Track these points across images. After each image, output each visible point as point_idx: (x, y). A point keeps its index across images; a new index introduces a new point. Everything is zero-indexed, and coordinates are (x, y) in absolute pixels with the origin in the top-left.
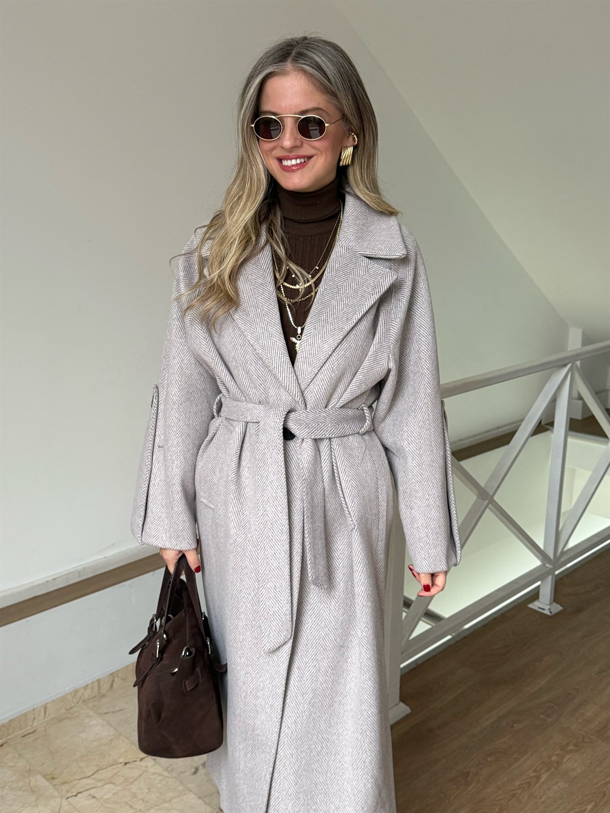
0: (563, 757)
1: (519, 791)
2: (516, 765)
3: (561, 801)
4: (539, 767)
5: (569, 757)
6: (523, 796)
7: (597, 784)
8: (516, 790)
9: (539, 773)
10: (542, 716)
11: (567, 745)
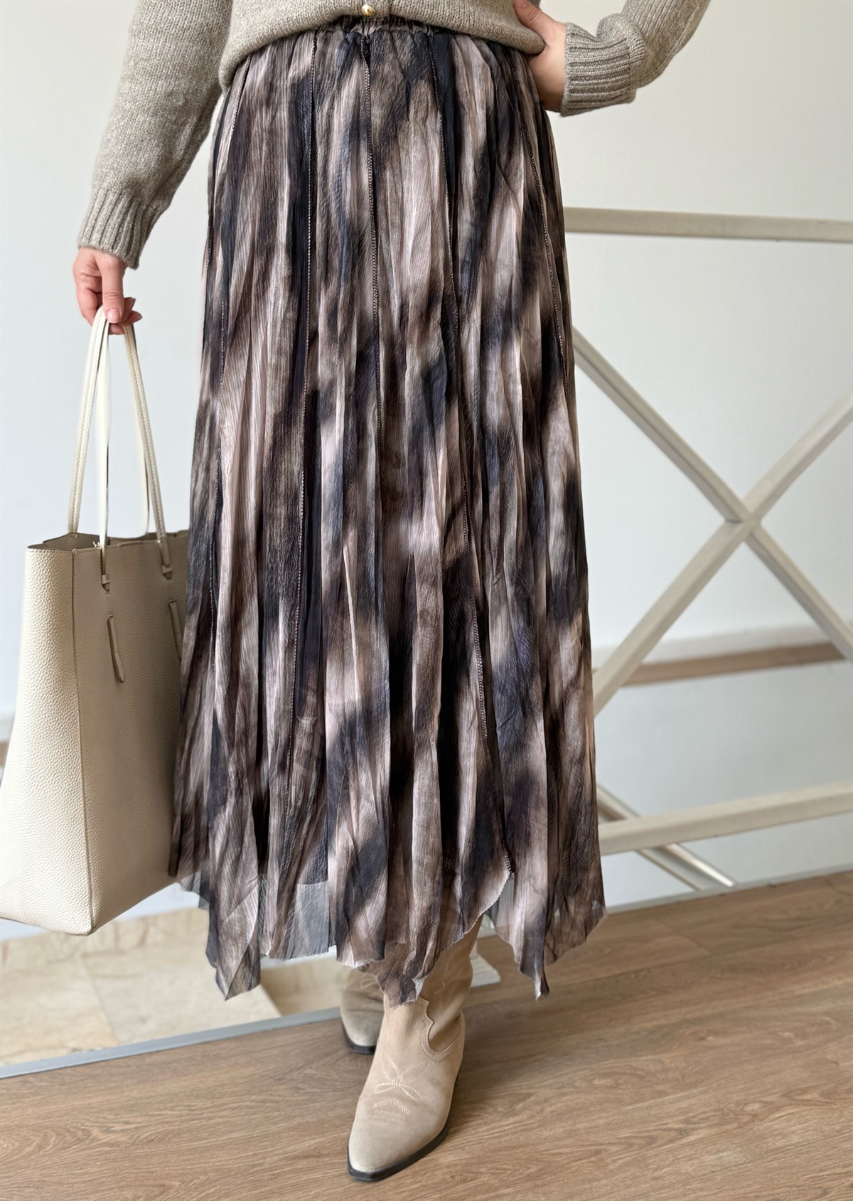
0: (778, 1108)
1: (614, 1149)
2: (652, 1101)
3: (700, 1186)
4: (703, 1116)
5: (791, 1111)
6: (614, 1158)
7: (821, 1171)
8: (609, 1144)
9: (692, 1126)
10: (787, 1034)
11: (805, 1091)
